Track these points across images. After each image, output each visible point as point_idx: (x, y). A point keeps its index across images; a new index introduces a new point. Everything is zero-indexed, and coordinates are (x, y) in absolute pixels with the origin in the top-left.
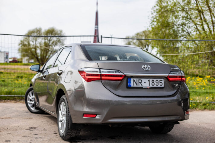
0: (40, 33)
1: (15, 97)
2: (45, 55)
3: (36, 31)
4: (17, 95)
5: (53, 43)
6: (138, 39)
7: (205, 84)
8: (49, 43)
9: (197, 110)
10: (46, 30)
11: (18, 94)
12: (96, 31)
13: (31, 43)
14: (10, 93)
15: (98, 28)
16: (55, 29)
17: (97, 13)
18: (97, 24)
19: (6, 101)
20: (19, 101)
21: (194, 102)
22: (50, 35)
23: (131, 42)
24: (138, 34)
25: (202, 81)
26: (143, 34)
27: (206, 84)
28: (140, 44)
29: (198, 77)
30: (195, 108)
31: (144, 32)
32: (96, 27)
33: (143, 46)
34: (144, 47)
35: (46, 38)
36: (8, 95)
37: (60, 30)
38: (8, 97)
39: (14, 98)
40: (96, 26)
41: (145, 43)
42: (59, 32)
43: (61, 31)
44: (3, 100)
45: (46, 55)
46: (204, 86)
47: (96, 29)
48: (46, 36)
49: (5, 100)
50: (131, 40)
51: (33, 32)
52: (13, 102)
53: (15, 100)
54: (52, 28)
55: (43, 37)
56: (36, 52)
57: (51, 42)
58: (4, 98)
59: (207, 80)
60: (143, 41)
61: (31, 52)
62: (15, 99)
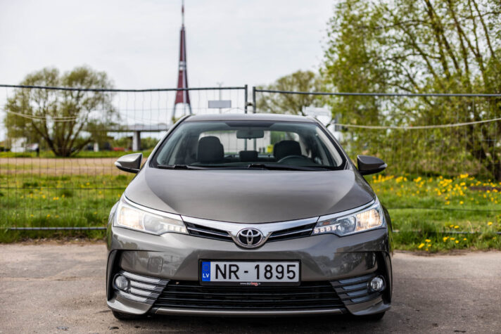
0: (54, 81)
1: (56, 230)
2: (67, 133)
3: (45, 77)
4: (60, 226)
5: (86, 103)
6: (282, 93)
7: (461, 193)
8: (77, 104)
9: (472, 251)
10: (69, 74)
11: (65, 224)
12: (182, 75)
13: (33, 104)
14: (43, 222)
15: (185, 66)
16: (89, 72)
17: (183, 33)
18: (183, 57)
19: (37, 240)
20: (68, 241)
21: (463, 234)
22: (79, 86)
23: (268, 98)
24: (282, 81)
25: (454, 186)
26: (295, 80)
27: (464, 193)
28: (289, 103)
29: (441, 177)
30: (468, 246)
31: (295, 75)
32: (180, 66)
33: (295, 109)
34: (297, 109)
35: (68, 92)
36: (41, 226)
37: (100, 74)
38: (40, 232)
39: (56, 233)
40: (182, 63)
41: (299, 102)
42: (99, 78)
43: (104, 76)
44: (31, 240)
45: (71, 133)
46: (462, 198)
47: (181, 68)
48: (67, 87)
49: (36, 237)
50: (266, 94)
51: (38, 78)
52: (55, 242)
53: (59, 239)
54: (82, 68)
55: (60, 91)
56: (45, 127)
57: (82, 100)
58: (32, 235)
59: (463, 184)
60: (295, 97)
61: (34, 125)
62: (58, 235)
